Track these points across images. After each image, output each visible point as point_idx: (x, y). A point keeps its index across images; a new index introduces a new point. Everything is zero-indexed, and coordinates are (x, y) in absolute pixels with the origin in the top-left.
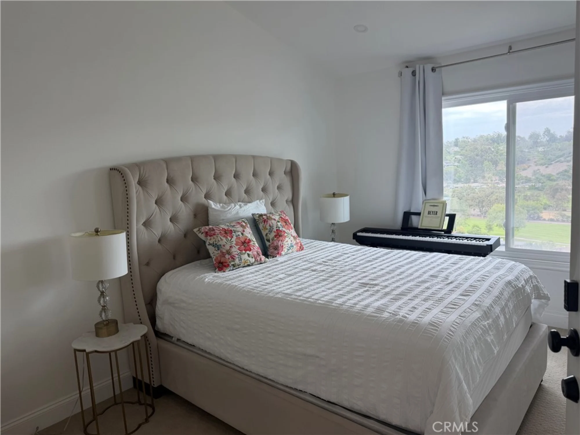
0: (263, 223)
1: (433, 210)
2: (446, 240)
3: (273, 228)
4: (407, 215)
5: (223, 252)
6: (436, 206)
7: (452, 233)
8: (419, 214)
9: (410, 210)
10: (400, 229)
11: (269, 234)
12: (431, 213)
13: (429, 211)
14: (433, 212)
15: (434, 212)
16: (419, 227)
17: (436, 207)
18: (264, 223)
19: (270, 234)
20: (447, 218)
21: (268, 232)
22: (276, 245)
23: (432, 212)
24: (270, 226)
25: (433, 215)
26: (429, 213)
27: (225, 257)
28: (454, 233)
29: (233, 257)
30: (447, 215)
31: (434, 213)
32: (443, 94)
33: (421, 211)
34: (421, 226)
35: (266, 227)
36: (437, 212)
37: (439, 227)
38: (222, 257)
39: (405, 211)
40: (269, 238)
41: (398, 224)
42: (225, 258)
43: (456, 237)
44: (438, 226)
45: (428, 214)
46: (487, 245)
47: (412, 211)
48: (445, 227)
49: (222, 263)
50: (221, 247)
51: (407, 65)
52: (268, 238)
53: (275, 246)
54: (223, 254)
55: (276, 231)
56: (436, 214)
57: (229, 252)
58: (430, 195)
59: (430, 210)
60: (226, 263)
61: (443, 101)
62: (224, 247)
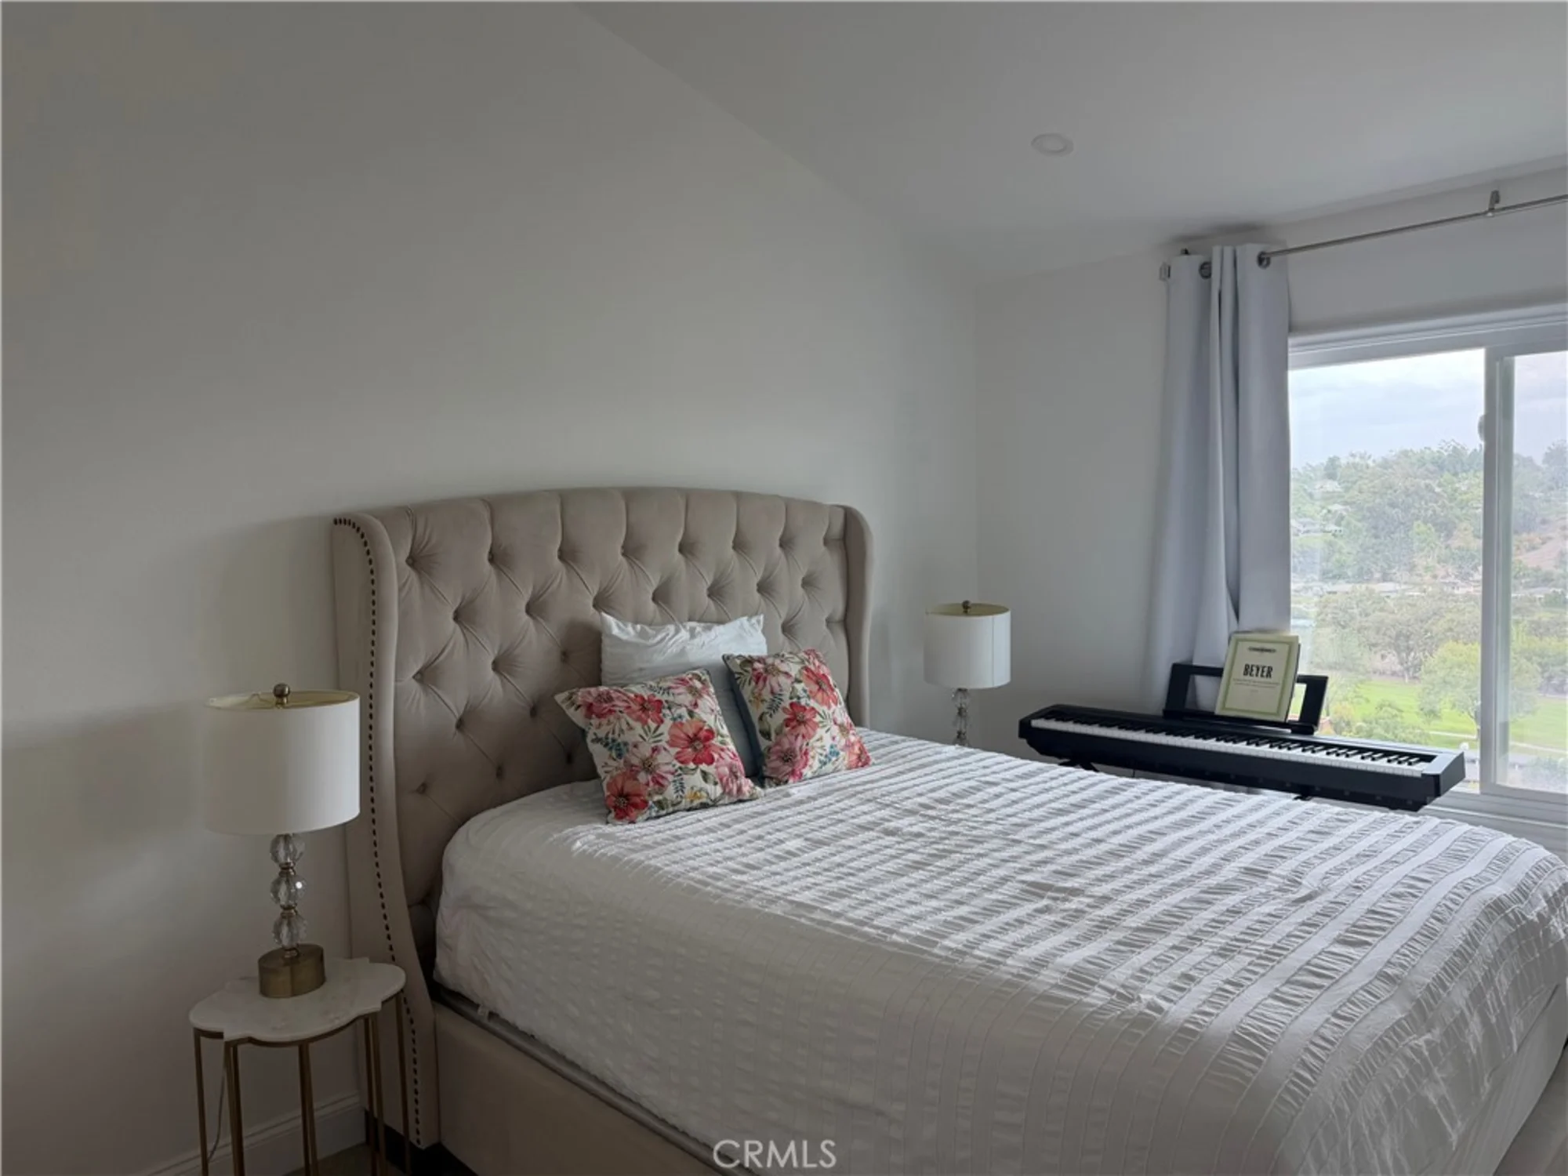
0: (753, 683)
1: (1260, 663)
2: (1296, 754)
3: (781, 700)
4: (1182, 674)
5: (632, 766)
6: (1269, 651)
7: (1316, 734)
8: (1217, 672)
9: (1191, 661)
10: (1161, 713)
11: (768, 716)
12: (1254, 672)
13: (1247, 667)
14: (1258, 669)
15: (1264, 667)
16: (1218, 711)
17: (1267, 654)
18: (757, 683)
19: (771, 716)
20: (1301, 689)
21: (766, 710)
22: (788, 749)
23: (1255, 669)
24: (772, 692)
25: (1259, 679)
26: (1248, 670)
27: (636, 779)
28: (1322, 733)
29: (661, 781)
30: (1302, 679)
31: (1263, 671)
32: (1292, 329)
33: (1224, 664)
34: (1224, 707)
35: (760, 694)
36: (1270, 669)
37: (1278, 714)
38: (629, 778)
39: (1178, 660)
40: (770, 726)
41: (1155, 696)
42: (635, 782)
43: (1327, 746)
44: (1274, 710)
45: (1246, 673)
46: (1423, 775)
47: (1196, 663)
48: (1295, 714)
49: (627, 796)
50: (628, 750)
51: (1185, 246)
52: (767, 727)
53: (782, 752)
54: (632, 771)
55: (788, 707)
56: (1269, 675)
57: (648, 766)
58: (1249, 619)
59: (1250, 664)
60: (639, 795)
61: (1290, 349)
62: (635, 750)
